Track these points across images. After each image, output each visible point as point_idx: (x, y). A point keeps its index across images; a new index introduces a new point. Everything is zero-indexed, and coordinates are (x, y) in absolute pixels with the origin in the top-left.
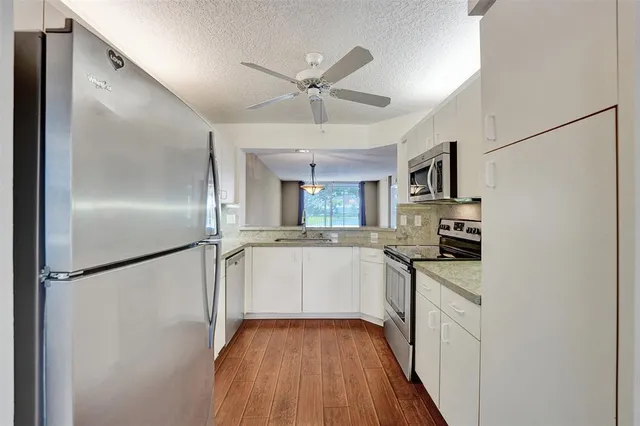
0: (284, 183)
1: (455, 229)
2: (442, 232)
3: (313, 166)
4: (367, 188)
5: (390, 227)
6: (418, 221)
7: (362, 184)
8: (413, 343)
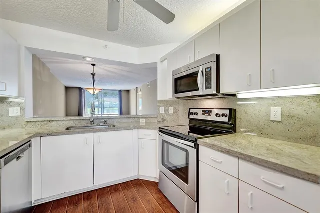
0: (67, 88)
1: (203, 114)
2: (191, 117)
3: (93, 75)
4: (124, 94)
5: (137, 114)
6: (171, 110)
7: (121, 91)
8: (198, 201)
